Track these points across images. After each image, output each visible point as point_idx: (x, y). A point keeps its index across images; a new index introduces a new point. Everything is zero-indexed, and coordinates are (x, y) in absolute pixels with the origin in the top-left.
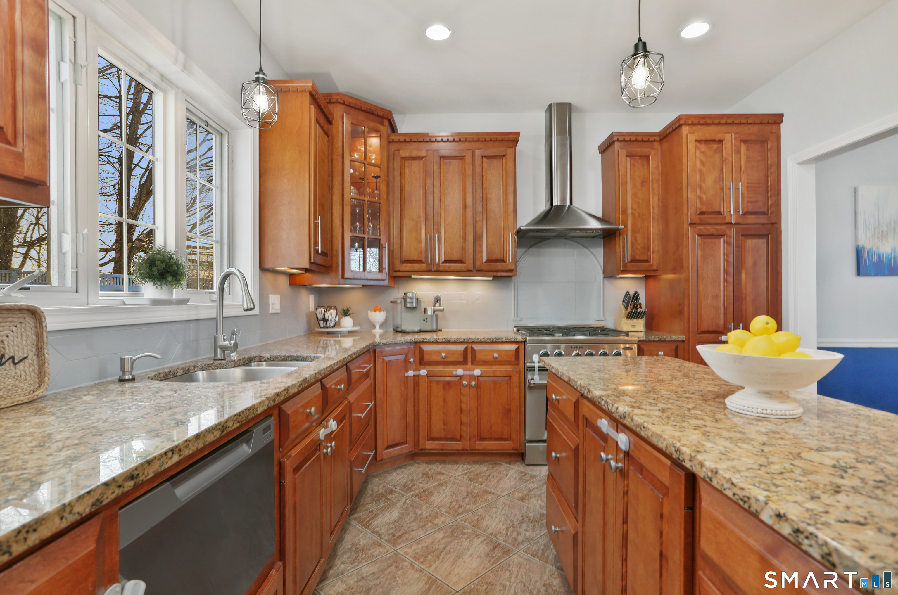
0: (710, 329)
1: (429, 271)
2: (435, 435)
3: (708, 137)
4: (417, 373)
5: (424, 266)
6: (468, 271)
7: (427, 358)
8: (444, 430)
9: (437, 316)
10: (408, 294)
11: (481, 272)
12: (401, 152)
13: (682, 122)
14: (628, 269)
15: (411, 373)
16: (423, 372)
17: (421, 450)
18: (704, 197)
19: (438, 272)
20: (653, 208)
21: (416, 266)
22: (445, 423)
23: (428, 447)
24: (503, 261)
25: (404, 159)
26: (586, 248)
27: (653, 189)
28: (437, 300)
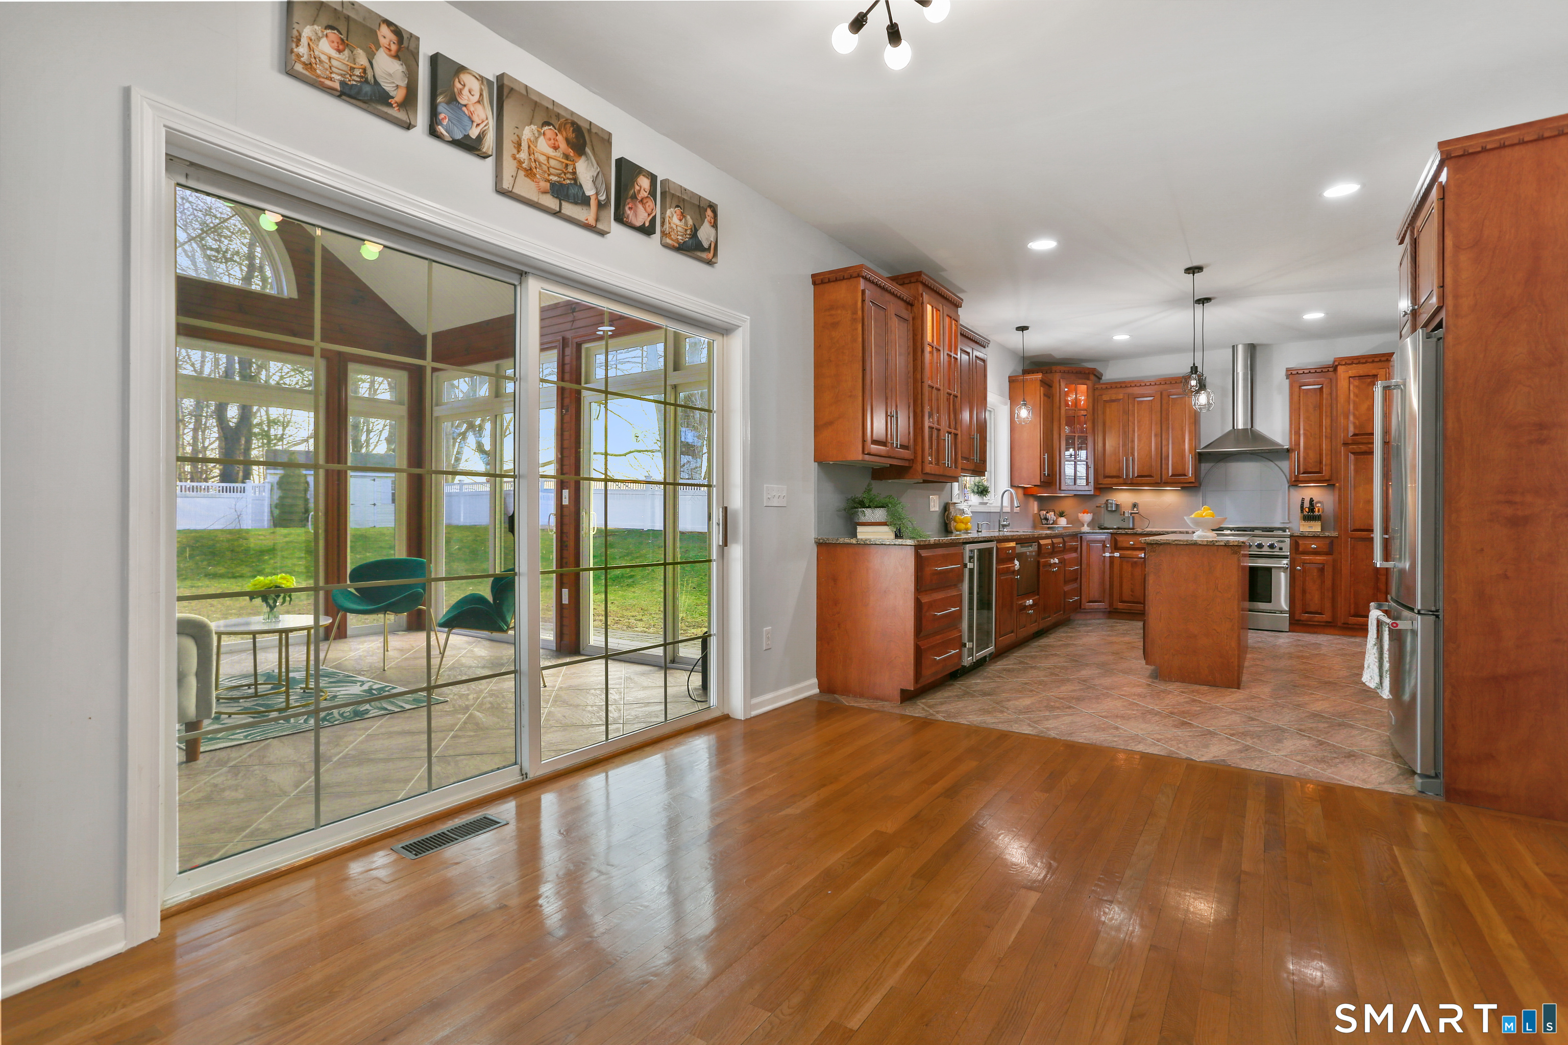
0: (1362, 528)
1: (1125, 484)
2: (1125, 599)
3: (1361, 373)
4: (1112, 555)
5: (1121, 480)
6: (1156, 483)
7: (1120, 545)
8: (1132, 595)
9: (1133, 517)
10: (1109, 501)
11: (1167, 484)
12: (1103, 396)
13: (1336, 363)
14: (1300, 480)
15: (1107, 555)
16: (1117, 554)
17: (1114, 609)
18: (1357, 422)
19: (1132, 484)
20: (1326, 428)
21: (1115, 480)
22: (1132, 591)
23: (1119, 607)
24: (1185, 475)
25: (1106, 401)
26: (1272, 461)
27: (1326, 412)
28: (1135, 505)
